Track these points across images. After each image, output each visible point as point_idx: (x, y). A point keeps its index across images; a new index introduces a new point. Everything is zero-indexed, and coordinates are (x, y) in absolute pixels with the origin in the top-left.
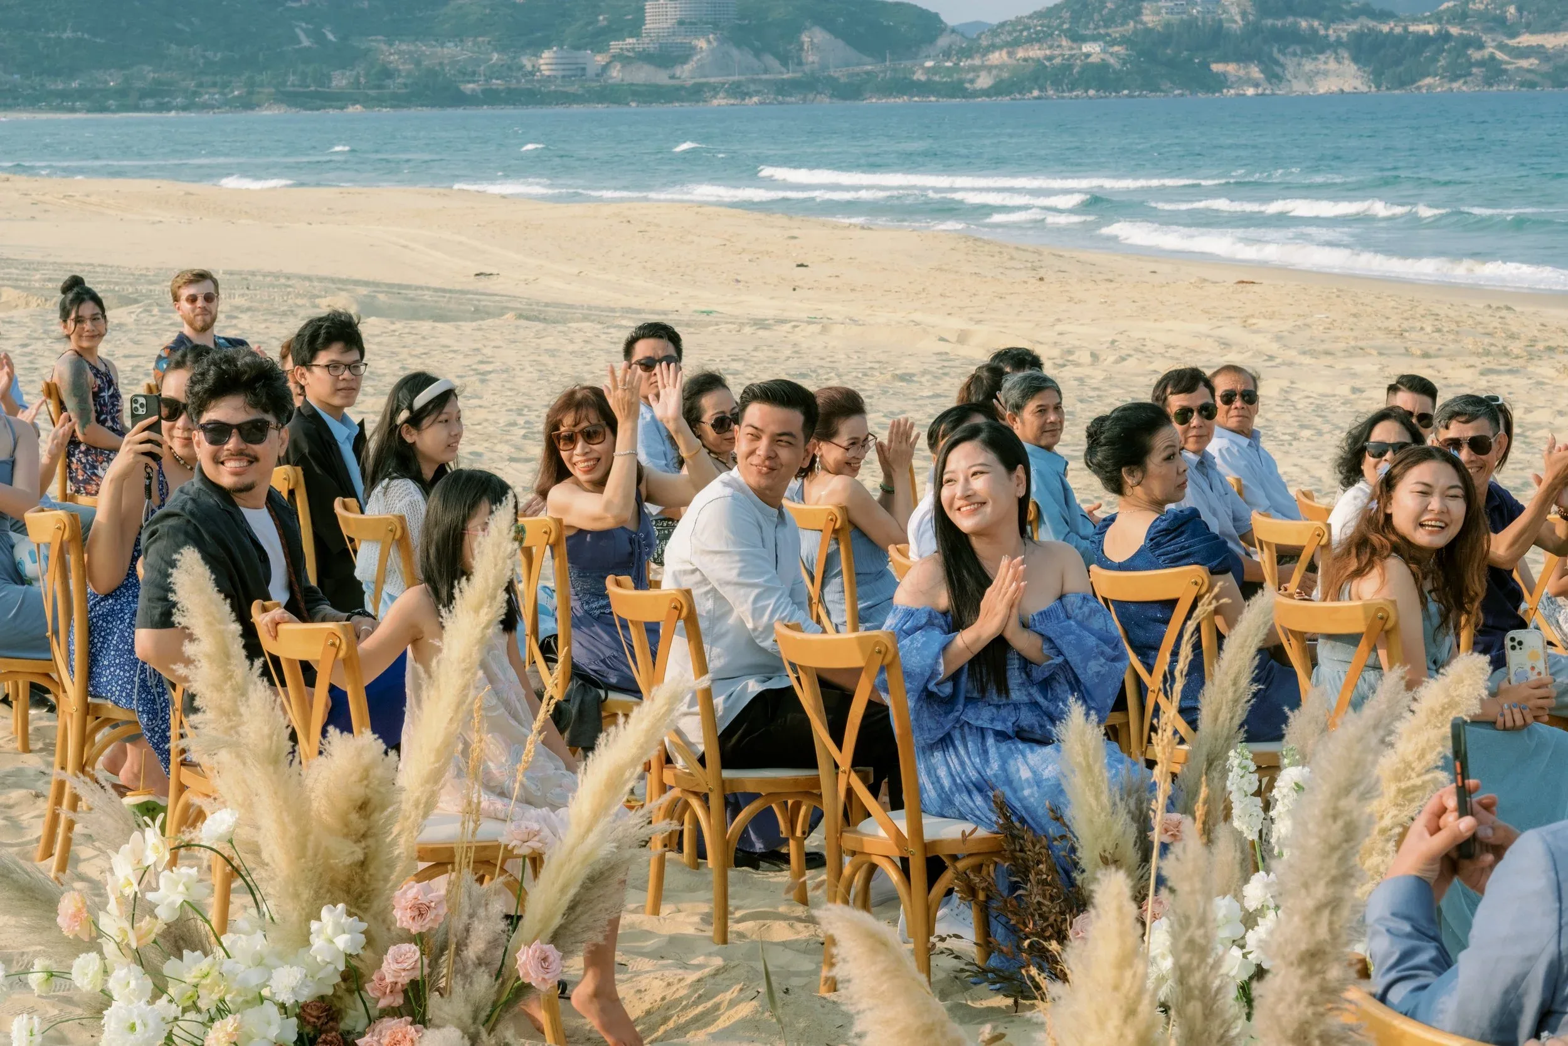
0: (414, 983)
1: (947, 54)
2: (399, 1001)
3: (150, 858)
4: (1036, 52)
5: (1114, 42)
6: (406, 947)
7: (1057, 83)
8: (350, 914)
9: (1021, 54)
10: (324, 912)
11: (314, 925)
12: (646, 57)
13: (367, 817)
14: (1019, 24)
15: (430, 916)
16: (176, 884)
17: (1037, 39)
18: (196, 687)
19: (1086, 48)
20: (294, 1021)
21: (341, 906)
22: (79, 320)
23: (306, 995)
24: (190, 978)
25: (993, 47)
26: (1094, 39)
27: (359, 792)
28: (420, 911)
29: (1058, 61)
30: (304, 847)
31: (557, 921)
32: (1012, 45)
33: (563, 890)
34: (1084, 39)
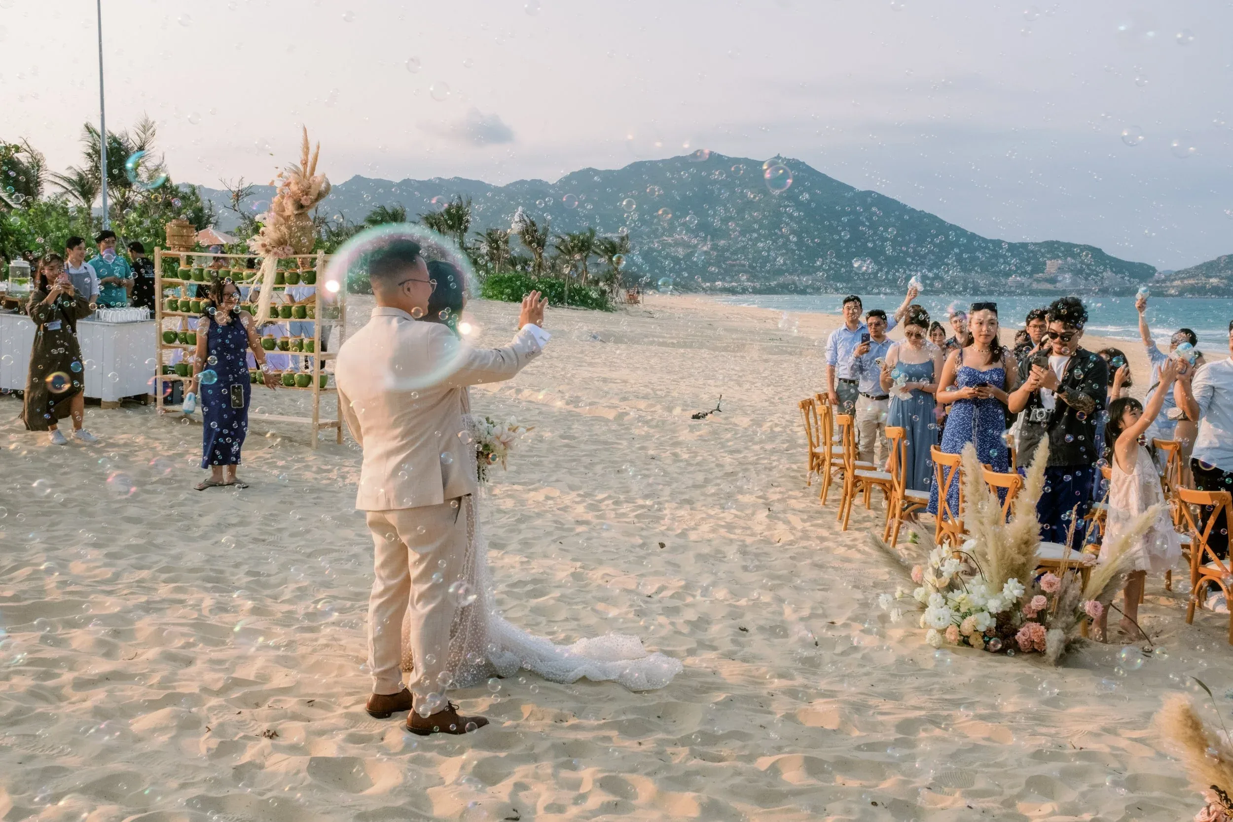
0: (1043, 610)
1: (1158, 282)
2: (1035, 616)
3: (944, 555)
4: (1192, 281)
5: (1222, 278)
6: (1041, 597)
7: (1199, 293)
8: (1019, 582)
9: (1186, 282)
10: (1010, 580)
11: (1005, 585)
12: (1047, 280)
13: (1028, 547)
14: (1186, 271)
15: (1055, 587)
16: (951, 565)
17: (1193, 276)
18: (965, 493)
19: (1212, 280)
20: (995, 619)
21: (1016, 579)
22: (935, 335)
23: (1000, 610)
24: (958, 599)
25: (1175, 279)
26: (1216, 276)
27: (1026, 537)
28: (1051, 585)
29: (1200, 285)
30: (1003, 556)
31: (1100, 592)
32: (1182, 279)
33: (1103, 580)
34: (1211, 277)
